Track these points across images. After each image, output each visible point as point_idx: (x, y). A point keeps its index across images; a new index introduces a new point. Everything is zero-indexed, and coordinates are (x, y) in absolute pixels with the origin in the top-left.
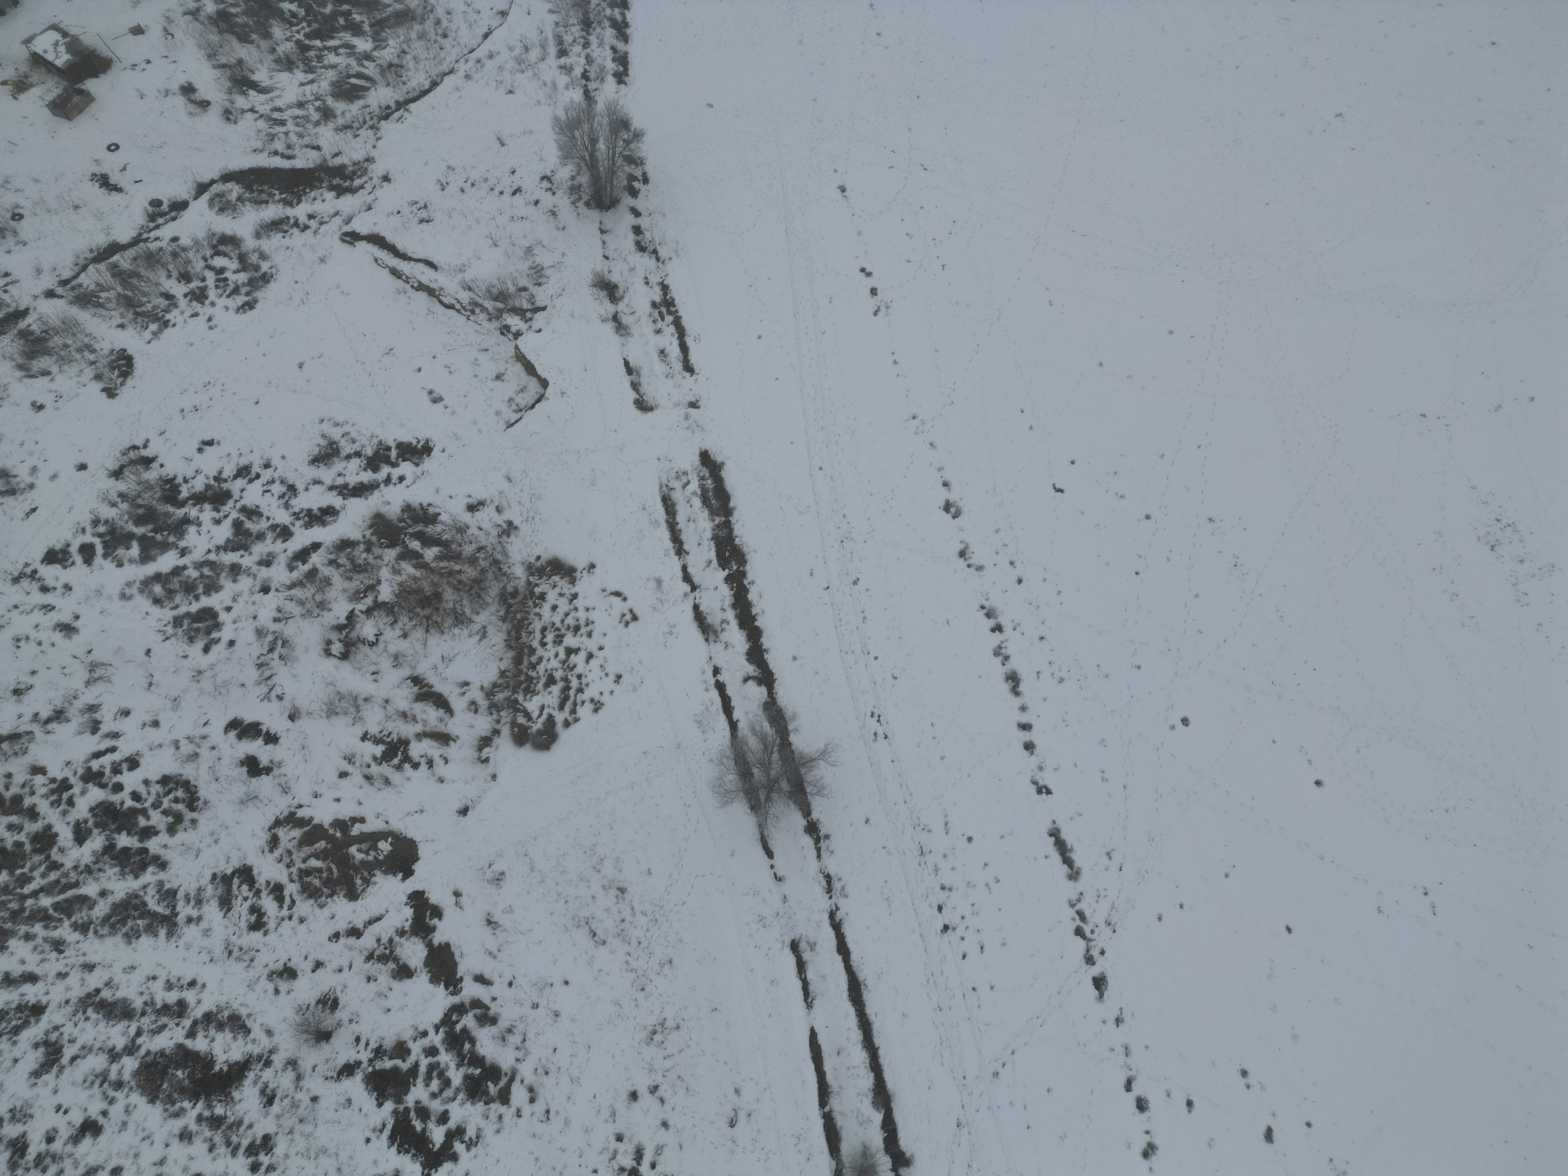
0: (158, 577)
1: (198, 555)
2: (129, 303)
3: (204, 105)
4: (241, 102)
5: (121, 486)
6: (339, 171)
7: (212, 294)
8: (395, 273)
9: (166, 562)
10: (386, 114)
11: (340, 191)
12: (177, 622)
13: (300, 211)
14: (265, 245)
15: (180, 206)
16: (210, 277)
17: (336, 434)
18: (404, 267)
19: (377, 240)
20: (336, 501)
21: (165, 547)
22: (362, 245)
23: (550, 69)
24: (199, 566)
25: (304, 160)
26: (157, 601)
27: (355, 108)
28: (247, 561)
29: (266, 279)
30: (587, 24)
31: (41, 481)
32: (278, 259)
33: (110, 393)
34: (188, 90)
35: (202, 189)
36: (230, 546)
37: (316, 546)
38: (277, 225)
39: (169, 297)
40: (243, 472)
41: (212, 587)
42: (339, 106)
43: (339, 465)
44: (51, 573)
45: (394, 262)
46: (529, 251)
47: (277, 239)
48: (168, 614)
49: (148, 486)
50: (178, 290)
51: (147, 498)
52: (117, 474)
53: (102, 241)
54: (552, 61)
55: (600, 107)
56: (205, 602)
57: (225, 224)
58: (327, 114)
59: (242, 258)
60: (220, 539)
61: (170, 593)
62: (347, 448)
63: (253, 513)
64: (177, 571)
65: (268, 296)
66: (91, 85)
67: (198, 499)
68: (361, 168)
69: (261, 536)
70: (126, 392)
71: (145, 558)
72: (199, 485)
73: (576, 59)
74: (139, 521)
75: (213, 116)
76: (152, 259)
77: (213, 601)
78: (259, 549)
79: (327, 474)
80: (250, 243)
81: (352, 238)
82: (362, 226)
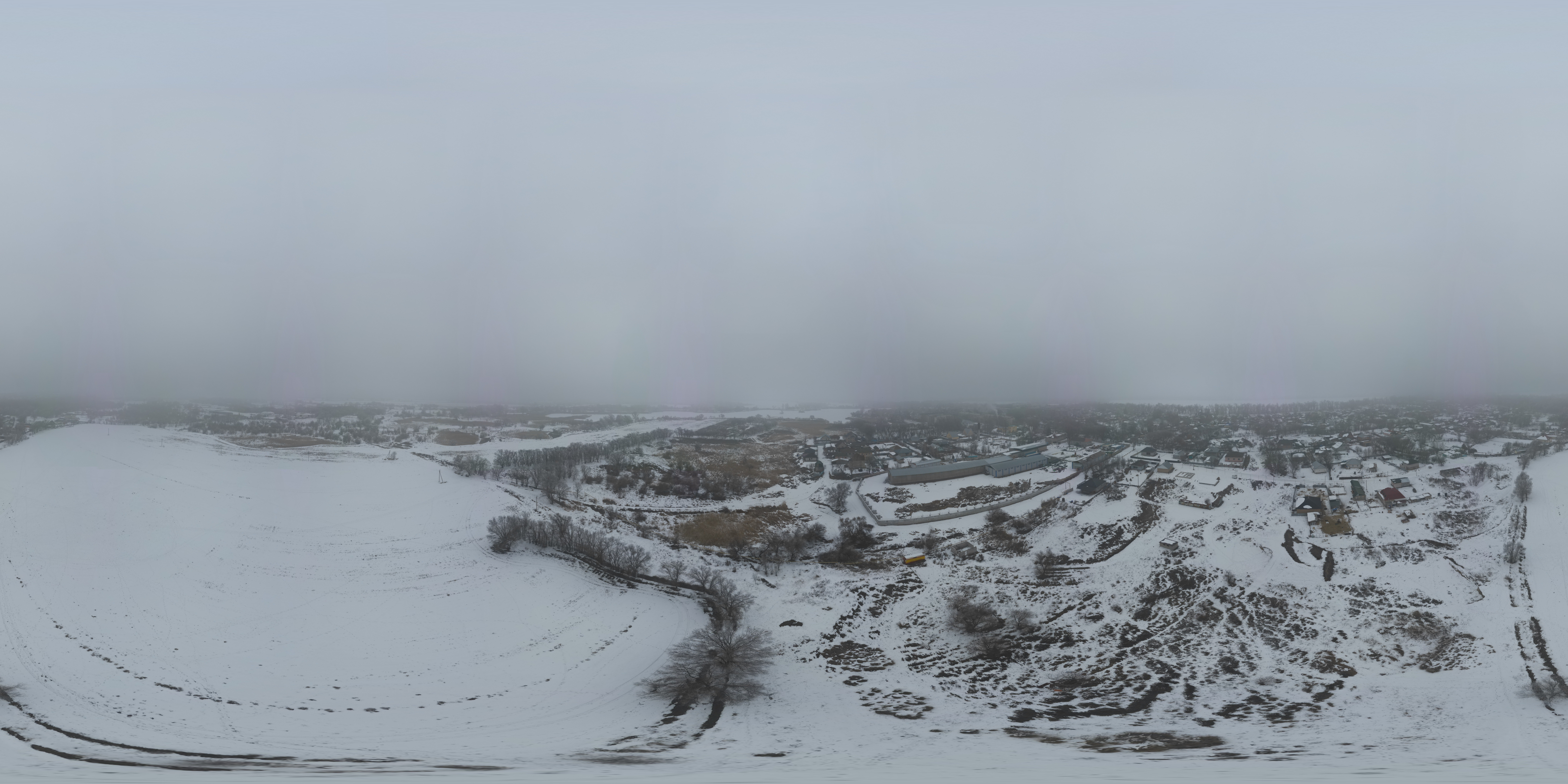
0: (1355, 601)
1: (1367, 601)
2: (1392, 554)
3: (1429, 528)
4: (1436, 529)
5: (1364, 583)
6: (1450, 546)
7: (1409, 559)
8: (1453, 567)
9: (1359, 599)
10: (1465, 538)
11: (1448, 549)
12: (1351, 609)
13: (1437, 550)
14: (1426, 554)
15: (1413, 542)
16: (1411, 555)
17: (1418, 593)
18: (1456, 566)
19: (1452, 560)
20: (1408, 605)
21: (1362, 596)
22: (1448, 560)
23: (1506, 535)
24: (1365, 603)
25: (1443, 542)
26: (1351, 604)
27: (1459, 536)
28: (1377, 607)
29: (1423, 560)
30: (1516, 528)
31: (1351, 574)
32: (1427, 557)
33: (1377, 567)
34: (1427, 525)
35: (1419, 541)
36: (1376, 603)
37: (1396, 611)
38: (1431, 551)
39: (1401, 556)
40: (1391, 592)
41: (1364, 607)
42: (1455, 535)
43: (1415, 599)
44: (1337, 588)
45: (1453, 564)
46: (1489, 569)
47: (1429, 553)
48: (1350, 607)
49: (1369, 585)
50: (1403, 555)
51: (1367, 587)
52: (1365, 580)
53: (1395, 542)
55: (1516, 543)
56: (1360, 609)
57: (1420, 548)
58: (1452, 535)
59: (1420, 555)
60: (1374, 601)
61: (1355, 604)
62: (1419, 596)
63: (1386, 599)
64: (1360, 601)
65: (1421, 563)
66: (1410, 520)
67: (1377, 592)
68: (1455, 546)
69: (1384, 604)
70: (1380, 569)
71: (1356, 596)
72: (1379, 590)
73: (1513, 534)
74: (1362, 590)
75: (1429, 530)
76: (1402, 549)
77: (1362, 610)
78: (1381, 606)
79: (1410, 599)
80: (1423, 552)
81: (1446, 558)
82: (1449, 556)
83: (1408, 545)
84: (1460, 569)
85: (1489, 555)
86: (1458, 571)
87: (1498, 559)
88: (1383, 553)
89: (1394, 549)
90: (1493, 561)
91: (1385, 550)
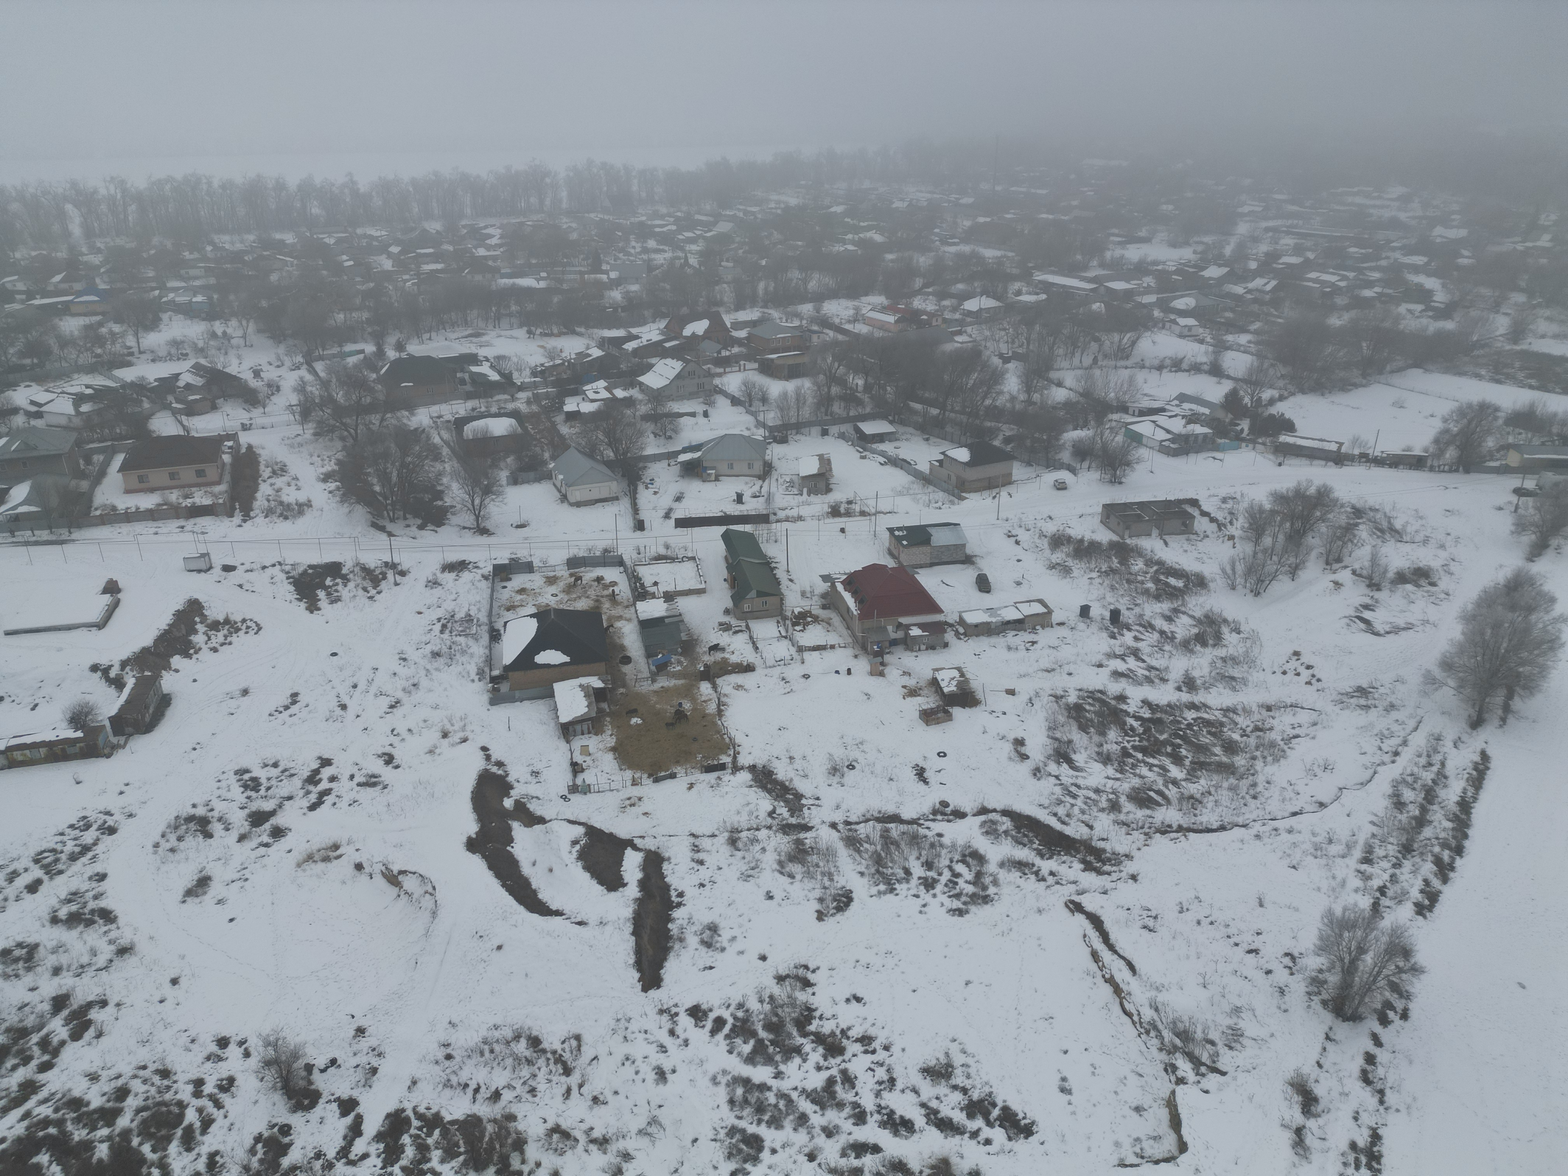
0: (746, 1082)
1: (785, 1085)
2: (878, 861)
3: (1024, 757)
4: (1052, 767)
5: (776, 990)
6: (1098, 853)
7: (939, 888)
8: (1095, 956)
9: (761, 1074)
10: (1165, 830)
11: (1088, 867)
12: (732, 1131)
13: (1046, 866)
14: (1002, 875)
15: (959, 815)
16: (947, 875)
17: (958, 1059)
18: (1106, 955)
19: (1096, 921)
20: (919, 1121)
21: (769, 1060)
22: (1080, 918)
23: (1347, 868)
24: (781, 1095)
25: (1074, 830)
26: (732, 1102)
27: (1140, 814)
28: (817, 1119)
29: (986, 900)
30: (1407, 849)
31: (732, 950)
32: (1005, 890)
33: (820, 916)
34: (1019, 742)
35: (983, 810)
36: (814, 1097)
37: (876, 1149)
38: (1021, 866)
39: (908, 872)
40: (866, 1040)
41: (775, 1122)
42: (1128, 806)
43: (942, 1089)
44: (685, 1022)
45: (1099, 946)
46: (1237, 1011)
47: (1015, 875)
48: (730, 1119)
49: (792, 1002)
50: (918, 871)
52: (780, 979)
53: (891, 809)
54: (1352, 862)
55: (1384, 923)
56: (763, 1131)
57: (983, 844)
58: (1114, 807)
59: (979, 875)
60: (809, 1087)
61: (746, 1101)
62: (959, 1079)
63: (849, 1080)
64: (763, 1087)
65: (979, 913)
66: (956, 711)
67: (819, 1039)
68: (1117, 859)
69: (840, 1106)
70: (830, 922)
71: (750, 1060)
72: (827, 1027)
73: (1380, 874)
74: (769, 1027)
75: (1025, 768)
76: (915, 840)
77: (769, 1135)
78: (833, 1116)
79: (928, 1090)
80: (992, 867)
81: (1076, 907)
82: (1090, 903)
83: (938, 827)
84: (1122, 974)
85: (1247, 940)
86: (1111, 981)
87: (1281, 976)
88: (843, 853)
89: (885, 836)
90: (1259, 977)
91: (853, 842)
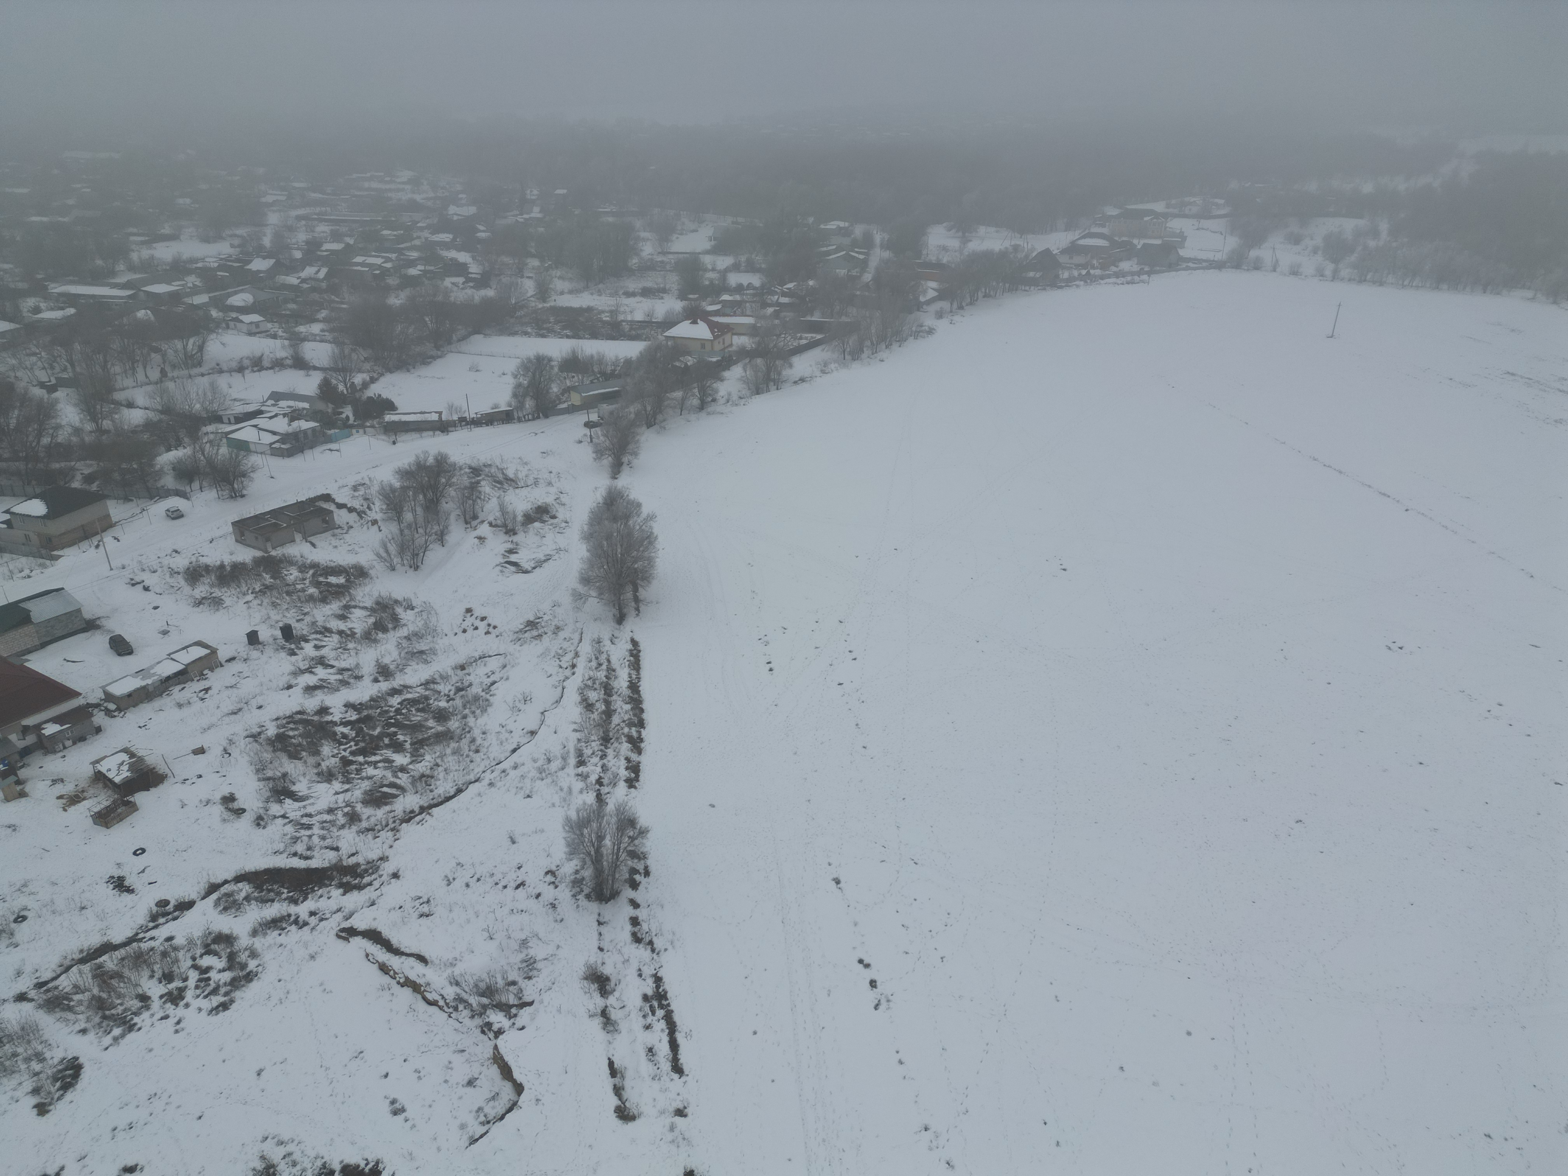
2: (100, 1005)
3: (240, 812)
4: (275, 809)
6: (353, 871)
7: (189, 995)
8: (384, 968)
10: (409, 817)
11: (347, 888)
13: (302, 910)
14: (259, 943)
15: (185, 906)
16: (194, 976)
17: (277, 1155)
18: (394, 962)
19: (374, 936)
22: (356, 941)
23: (568, 777)
25: (321, 860)
27: (380, 813)
29: (249, 977)
30: (606, 740)
32: (267, 957)
33: (42, 1109)
34: (228, 800)
35: (213, 888)
38: (276, 923)
39: (144, 999)
42: (365, 812)
45: (385, 957)
46: (524, 943)
47: (273, 936)
50: (155, 989)
53: (96, 941)
54: (571, 770)
55: (610, 807)
57: (224, 923)
58: (353, 818)
66: (140, 798)
68: (373, 867)
70: (60, 1109)
73: (593, 769)
75: (245, 823)
76: (140, 960)
80: (244, 941)
81: (347, 934)
82: (360, 922)
84: (415, 971)
85: (512, 878)
86: (407, 983)
87: (549, 893)
88: (48, 1022)
89: (99, 973)
90: (532, 904)
91: (57, 1003)
